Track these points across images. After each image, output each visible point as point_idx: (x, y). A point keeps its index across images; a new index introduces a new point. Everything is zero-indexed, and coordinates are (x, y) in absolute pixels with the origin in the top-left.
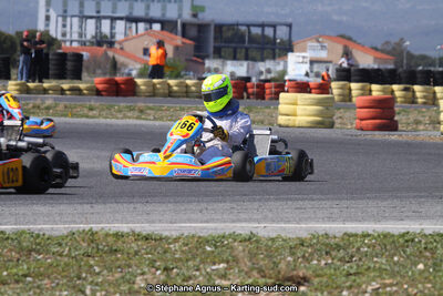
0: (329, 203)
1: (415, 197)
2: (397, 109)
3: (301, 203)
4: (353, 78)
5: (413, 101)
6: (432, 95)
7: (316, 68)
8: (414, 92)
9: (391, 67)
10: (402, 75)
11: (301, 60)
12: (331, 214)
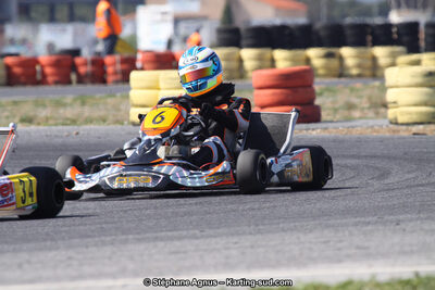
0: (221, 242)
1: (356, 224)
3: (177, 243)
4: (244, 42)
5: (341, 72)
6: (369, 63)
7: (183, 28)
8: (341, 59)
10: (322, 34)
11: (159, 17)
12: (227, 257)
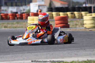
0: (46, 53)
1: (76, 49)
2: (69, 21)
3: (36, 53)
4: (53, 11)
5: (74, 17)
6: (81, 15)
7: (41, 8)
8: (74, 14)
9: (66, 6)
10: (70, 9)
11: (35, 5)
12: (47, 56)
